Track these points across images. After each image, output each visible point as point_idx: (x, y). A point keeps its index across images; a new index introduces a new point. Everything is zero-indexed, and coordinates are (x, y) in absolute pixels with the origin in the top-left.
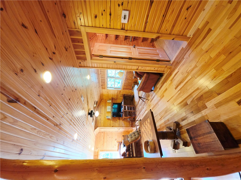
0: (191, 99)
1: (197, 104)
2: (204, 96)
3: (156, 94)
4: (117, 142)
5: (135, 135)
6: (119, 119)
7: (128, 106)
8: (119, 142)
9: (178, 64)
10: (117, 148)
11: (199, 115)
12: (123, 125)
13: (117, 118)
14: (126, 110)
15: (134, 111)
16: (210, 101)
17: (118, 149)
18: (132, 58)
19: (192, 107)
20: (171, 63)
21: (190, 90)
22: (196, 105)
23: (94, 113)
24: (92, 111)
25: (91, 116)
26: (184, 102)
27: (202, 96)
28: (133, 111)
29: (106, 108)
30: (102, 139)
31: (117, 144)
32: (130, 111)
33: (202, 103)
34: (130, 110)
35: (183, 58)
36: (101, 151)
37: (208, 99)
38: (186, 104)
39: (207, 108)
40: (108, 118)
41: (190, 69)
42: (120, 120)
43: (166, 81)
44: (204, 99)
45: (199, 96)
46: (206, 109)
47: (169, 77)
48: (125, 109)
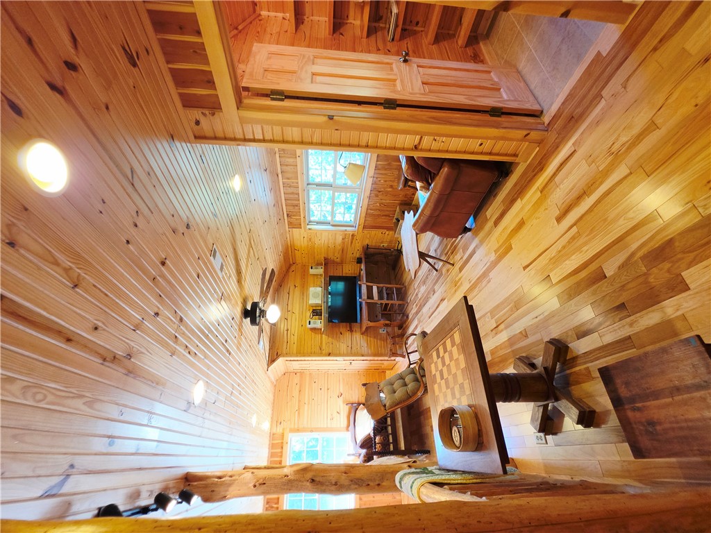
0: (621, 258)
1: (645, 274)
2: (677, 244)
3: (482, 242)
4: (344, 402)
5: (405, 385)
6: (351, 327)
7: (382, 285)
8: (352, 404)
9: (577, 121)
10: (344, 422)
11: (651, 315)
12: (365, 350)
13: (343, 327)
14: (373, 299)
15: (401, 302)
16: (705, 263)
17: (348, 426)
18: (395, 100)
19: (623, 286)
20: (547, 122)
21: (621, 222)
22: (641, 280)
23: (263, 313)
24: (255, 305)
25: (253, 322)
26: (593, 267)
27: (670, 242)
28: (396, 302)
29: (305, 294)
30: (296, 393)
31: (344, 410)
32: (387, 302)
33: (669, 271)
34: (387, 300)
35: (599, 96)
36: (292, 431)
37: (695, 253)
38: (600, 276)
39: (687, 288)
40: (312, 326)
41: (624, 139)
42: (354, 333)
43: (520, 193)
44: (679, 256)
45: (655, 244)
46: (684, 295)
47: (535, 175)
48: (370, 296)
